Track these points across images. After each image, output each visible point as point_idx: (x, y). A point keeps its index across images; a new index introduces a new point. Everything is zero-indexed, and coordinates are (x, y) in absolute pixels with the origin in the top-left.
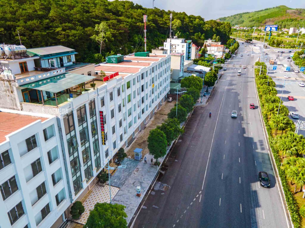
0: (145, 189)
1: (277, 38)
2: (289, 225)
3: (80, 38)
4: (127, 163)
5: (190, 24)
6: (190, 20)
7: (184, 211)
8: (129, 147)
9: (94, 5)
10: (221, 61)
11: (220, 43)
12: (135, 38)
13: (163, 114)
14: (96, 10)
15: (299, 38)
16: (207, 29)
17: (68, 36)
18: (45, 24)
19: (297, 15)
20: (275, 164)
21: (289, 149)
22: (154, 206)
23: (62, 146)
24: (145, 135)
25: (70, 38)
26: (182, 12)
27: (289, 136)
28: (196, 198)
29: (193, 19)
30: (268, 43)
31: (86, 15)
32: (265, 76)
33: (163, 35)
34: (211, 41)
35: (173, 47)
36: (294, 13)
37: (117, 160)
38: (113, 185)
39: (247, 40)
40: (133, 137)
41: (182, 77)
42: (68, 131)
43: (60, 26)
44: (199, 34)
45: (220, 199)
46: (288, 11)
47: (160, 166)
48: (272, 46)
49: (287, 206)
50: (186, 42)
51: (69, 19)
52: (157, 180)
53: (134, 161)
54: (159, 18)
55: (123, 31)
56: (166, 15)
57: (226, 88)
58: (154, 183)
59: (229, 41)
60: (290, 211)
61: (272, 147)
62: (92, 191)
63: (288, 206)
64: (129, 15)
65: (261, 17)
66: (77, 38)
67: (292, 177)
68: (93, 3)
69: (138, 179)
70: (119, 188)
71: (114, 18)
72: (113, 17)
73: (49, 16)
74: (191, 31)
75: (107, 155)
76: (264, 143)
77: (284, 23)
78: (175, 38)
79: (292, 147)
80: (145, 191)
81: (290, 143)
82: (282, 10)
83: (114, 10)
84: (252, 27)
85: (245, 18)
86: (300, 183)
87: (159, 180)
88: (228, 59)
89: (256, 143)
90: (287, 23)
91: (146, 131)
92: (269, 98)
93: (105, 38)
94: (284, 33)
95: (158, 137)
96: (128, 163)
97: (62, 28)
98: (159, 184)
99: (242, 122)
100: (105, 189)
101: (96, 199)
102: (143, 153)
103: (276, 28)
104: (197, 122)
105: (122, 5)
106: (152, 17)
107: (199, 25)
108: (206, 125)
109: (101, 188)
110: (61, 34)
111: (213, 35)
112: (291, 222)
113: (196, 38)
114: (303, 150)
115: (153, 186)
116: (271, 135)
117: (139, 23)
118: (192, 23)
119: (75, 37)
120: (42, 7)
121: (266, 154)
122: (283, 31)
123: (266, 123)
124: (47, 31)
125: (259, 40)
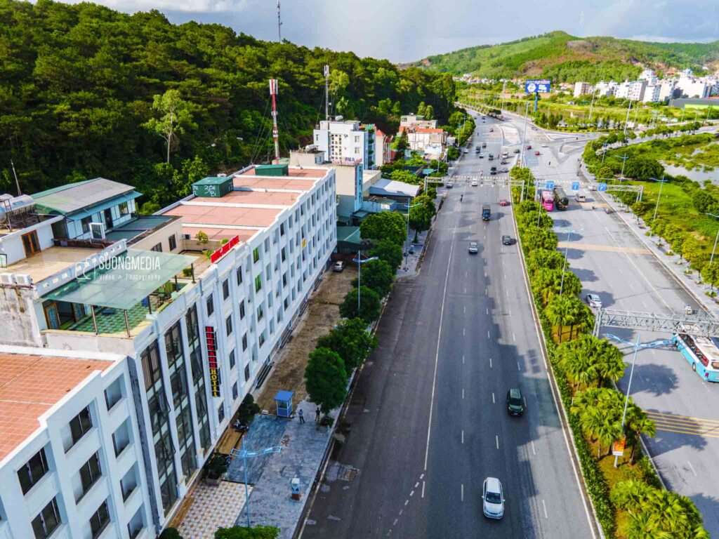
0: (307, 482)
1: (551, 105)
2: (593, 527)
3: (117, 126)
4: (261, 425)
5: (367, 79)
6: (366, 70)
7: (394, 522)
8: (262, 388)
9: (140, 41)
10: (440, 168)
11: (433, 123)
12: (247, 119)
13: (326, 303)
14: (149, 54)
15: (594, 105)
16: (405, 90)
17: (87, 123)
18: (25, 94)
19: (589, 53)
20: (561, 401)
21: (585, 370)
22: (331, 517)
23: (140, 416)
24: (292, 356)
25: (94, 128)
26: (346, 52)
27: (583, 342)
28: (415, 489)
29: (372, 67)
30: (534, 119)
31: (126, 68)
32: (533, 205)
33: (308, 108)
34: (415, 117)
35: (334, 141)
36: (581, 48)
37: (238, 421)
38: (237, 479)
39: (490, 111)
40: (268, 364)
41: (360, 211)
42: (150, 384)
43: (63, 99)
44: (387, 102)
45: (462, 486)
46: (570, 43)
47: (334, 426)
48: (541, 126)
49: (586, 485)
50: (363, 129)
51: (84, 79)
52: (331, 458)
53: (276, 420)
54: (297, 65)
55: (218, 105)
56: (311, 60)
57: (454, 232)
58: (326, 466)
59: (453, 115)
60: (592, 497)
61: (553, 364)
62: (193, 500)
63: (589, 486)
64: (227, 64)
65: (517, 56)
66: (110, 127)
67: (592, 429)
68: (136, 36)
69: (290, 461)
70: (252, 485)
71: (192, 72)
72: (189, 69)
73: (33, 74)
74: (370, 95)
75: (221, 416)
76: (538, 357)
77: (562, 70)
78: (339, 121)
79: (589, 366)
80: (308, 485)
81: (586, 358)
82: (559, 41)
83: (190, 52)
84: (498, 79)
85: (482, 57)
86: (607, 439)
87: (334, 458)
88: (454, 160)
89: (522, 357)
90: (568, 71)
91: (295, 347)
92: (543, 257)
93: (177, 127)
94: (564, 95)
95: (329, 366)
96: (263, 427)
97: (70, 104)
98: (335, 468)
99: (494, 311)
100: (220, 491)
101: (204, 517)
102: (294, 400)
103: (547, 85)
104: (402, 318)
105: (208, 37)
106: (280, 66)
107: (387, 80)
108: (419, 323)
109: (212, 490)
110: (68, 120)
111: (418, 104)
112: (597, 519)
113: (381, 112)
114: (609, 370)
115: (323, 472)
116: (550, 337)
117: (252, 83)
118: (372, 78)
119: (105, 125)
120: (14, 51)
121: (543, 380)
122: (562, 88)
123: (540, 312)
124: (33, 114)
125: (515, 111)
